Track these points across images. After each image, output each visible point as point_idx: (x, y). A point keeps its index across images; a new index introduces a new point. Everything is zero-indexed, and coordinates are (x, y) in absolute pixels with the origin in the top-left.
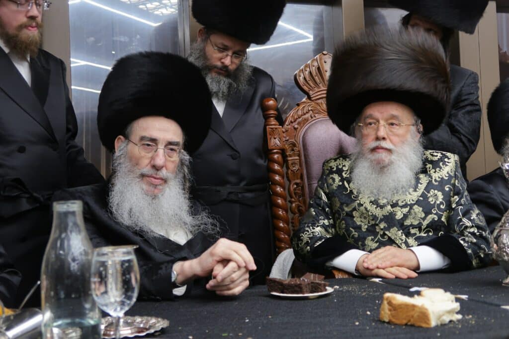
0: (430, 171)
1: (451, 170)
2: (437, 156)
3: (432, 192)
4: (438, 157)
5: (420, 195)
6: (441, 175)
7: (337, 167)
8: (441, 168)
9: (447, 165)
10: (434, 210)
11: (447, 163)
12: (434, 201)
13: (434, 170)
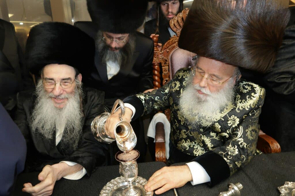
0: (237, 100)
1: (254, 103)
2: (247, 89)
3: (233, 117)
4: (248, 91)
5: (223, 116)
6: (244, 106)
7: (182, 77)
8: (246, 100)
9: (251, 99)
10: (228, 131)
11: (252, 97)
12: (231, 124)
13: (240, 101)
